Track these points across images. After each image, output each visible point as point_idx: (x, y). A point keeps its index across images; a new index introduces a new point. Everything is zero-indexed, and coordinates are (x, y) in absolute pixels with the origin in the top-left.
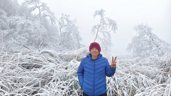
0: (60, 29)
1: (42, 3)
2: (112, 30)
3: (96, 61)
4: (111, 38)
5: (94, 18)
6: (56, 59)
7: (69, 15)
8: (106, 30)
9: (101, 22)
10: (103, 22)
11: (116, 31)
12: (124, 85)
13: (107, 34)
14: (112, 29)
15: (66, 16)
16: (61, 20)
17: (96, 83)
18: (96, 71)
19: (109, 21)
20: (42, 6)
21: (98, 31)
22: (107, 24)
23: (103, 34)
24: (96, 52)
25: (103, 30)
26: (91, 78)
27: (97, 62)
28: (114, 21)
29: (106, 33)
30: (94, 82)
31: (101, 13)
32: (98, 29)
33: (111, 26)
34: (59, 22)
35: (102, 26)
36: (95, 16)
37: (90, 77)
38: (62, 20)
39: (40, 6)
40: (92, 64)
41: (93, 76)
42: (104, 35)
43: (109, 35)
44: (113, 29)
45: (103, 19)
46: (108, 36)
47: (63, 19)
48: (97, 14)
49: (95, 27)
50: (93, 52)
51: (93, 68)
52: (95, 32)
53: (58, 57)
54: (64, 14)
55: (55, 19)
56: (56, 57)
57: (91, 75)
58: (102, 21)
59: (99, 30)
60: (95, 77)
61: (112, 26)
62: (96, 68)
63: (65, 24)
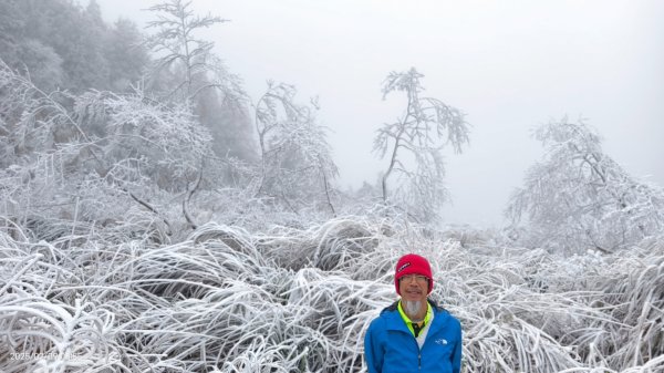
0: (262, 135)
1: (199, 42)
2: (450, 142)
4: (444, 173)
5: (384, 99)
6: (250, 258)
7: (292, 87)
8: (429, 143)
9: (409, 114)
10: (416, 113)
11: (464, 146)
12: (471, 360)
13: (431, 158)
14: (450, 137)
15: (282, 88)
16: (263, 105)
19: (438, 109)
20: (197, 51)
21: (397, 146)
22: (433, 120)
23: (417, 155)
25: (416, 142)
28: (457, 111)
29: (429, 155)
31: (408, 82)
32: (398, 139)
33: (447, 128)
34: (258, 111)
35: (414, 126)
36: (387, 92)
38: (267, 102)
42: (421, 161)
43: (438, 161)
44: (455, 136)
45: (416, 101)
46: (433, 167)
47: (271, 98)
48: (397, 87)
49: (387, 131)
52: (385, 149)
53: (255, 250)
54: (277, 84)
55: (243, 96)
56: (248, 252)
58: (412, 111)
59: (401, 142)
61: (451, 127)
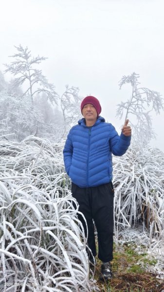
0: (64, 111)
1: (35, 70)
2: (154, 109)
3: (93, 128)
4: (151, 124)
5: (120, 89)
6: (49, 151)
7: (77, 88)
8: (143, 110)
9: (133, 97)
10: (136, 95)
11: (161, 110)
12: (160, 189)
13: (144, 117)
14: (153, 106)
15: (73, 89)
16: (64, 97)
17: (91, 164)
18: (92, 146)
19: (147, 93)
20: (34, 75)
21: (128, 112)
22: (145, 100)
23: (138, 116)
24: (92, 112)
25: (137, 110)
26: (84, 156)
27: (93, 130)
28: (157, 93)
29: (143, 116)
30: (87, 162)
31: (132, 79)
32: (128, 109)
33: (152, 102)
34: (62, 101)
35: (136, 103)
36: (122, 85)
37: (81, 155)
38: (66, 96)
39: (31, 75)
40: (86, 134)
41: (87, 152)
42: (139, 118)
43: (148, 118)
44: (156, 106)
45: (136, 90)
46: (145, 121)
47: (68, 94)
48: (126, 82)
49: (122, 105)
50: (87, 112)
51: (86, 140)
52: (122, 114)
53: (52, 148)
54: (70, 87)
55: (56, 95)
56: (48, 148)
57: (83, 151)
58: (134, 94)
59: (129, 111)
60: (90, 154)
61: (154, 102)
62: (92, 139)
63: (71, 102)
